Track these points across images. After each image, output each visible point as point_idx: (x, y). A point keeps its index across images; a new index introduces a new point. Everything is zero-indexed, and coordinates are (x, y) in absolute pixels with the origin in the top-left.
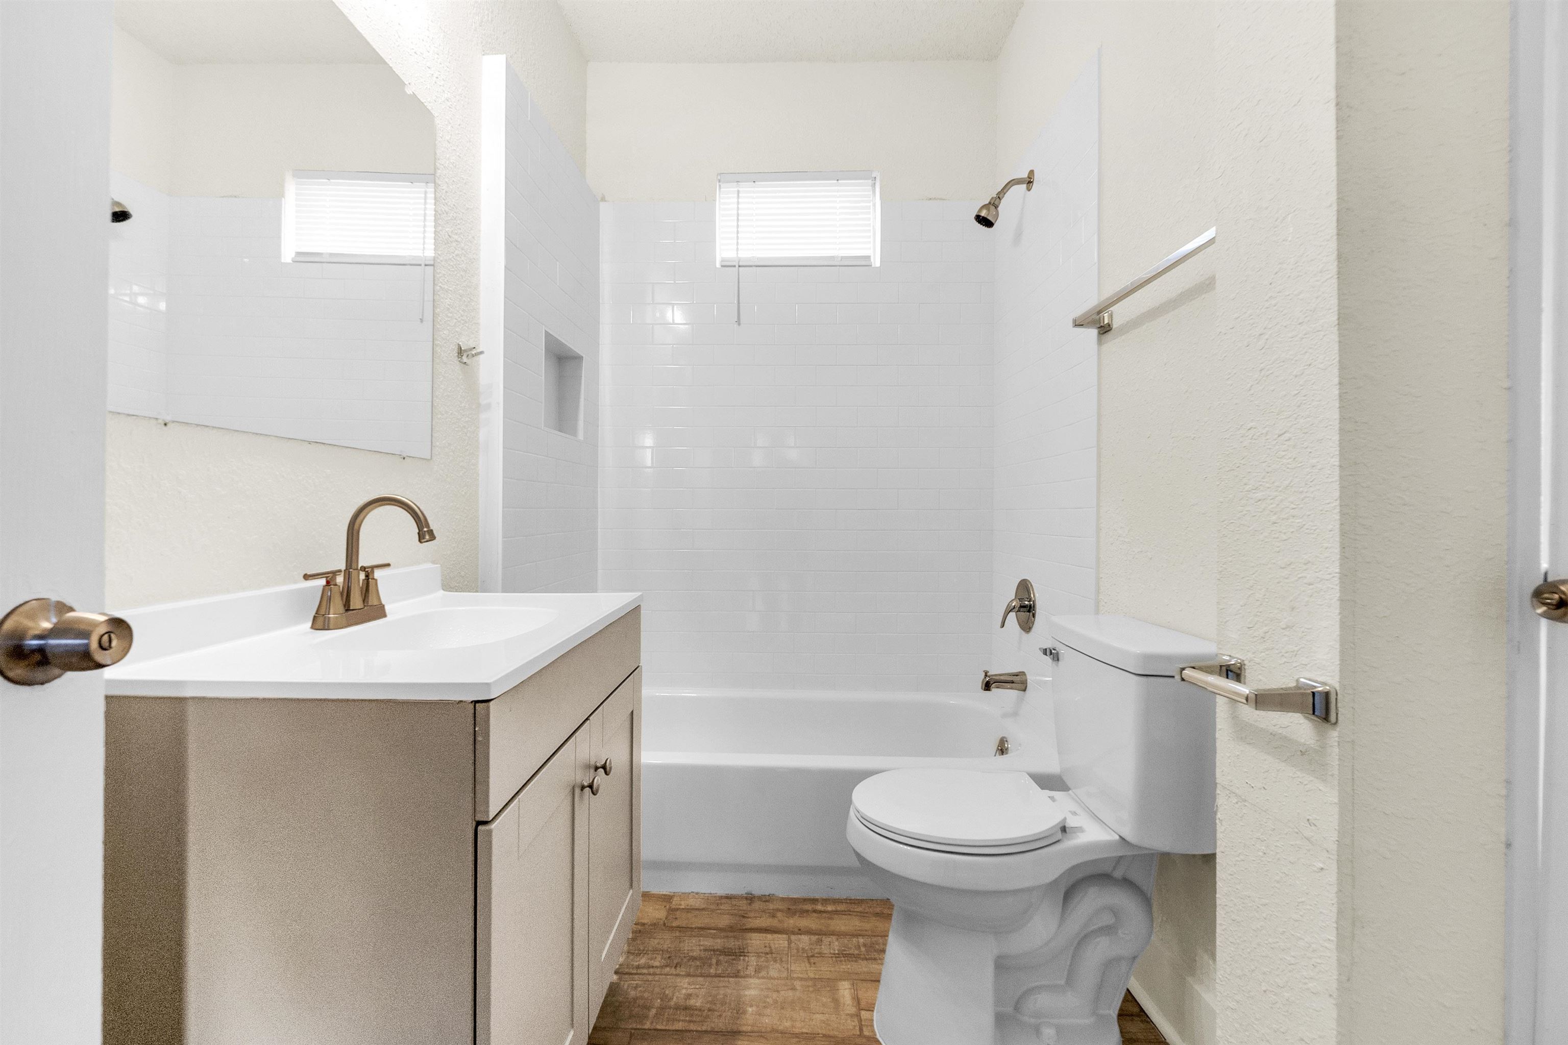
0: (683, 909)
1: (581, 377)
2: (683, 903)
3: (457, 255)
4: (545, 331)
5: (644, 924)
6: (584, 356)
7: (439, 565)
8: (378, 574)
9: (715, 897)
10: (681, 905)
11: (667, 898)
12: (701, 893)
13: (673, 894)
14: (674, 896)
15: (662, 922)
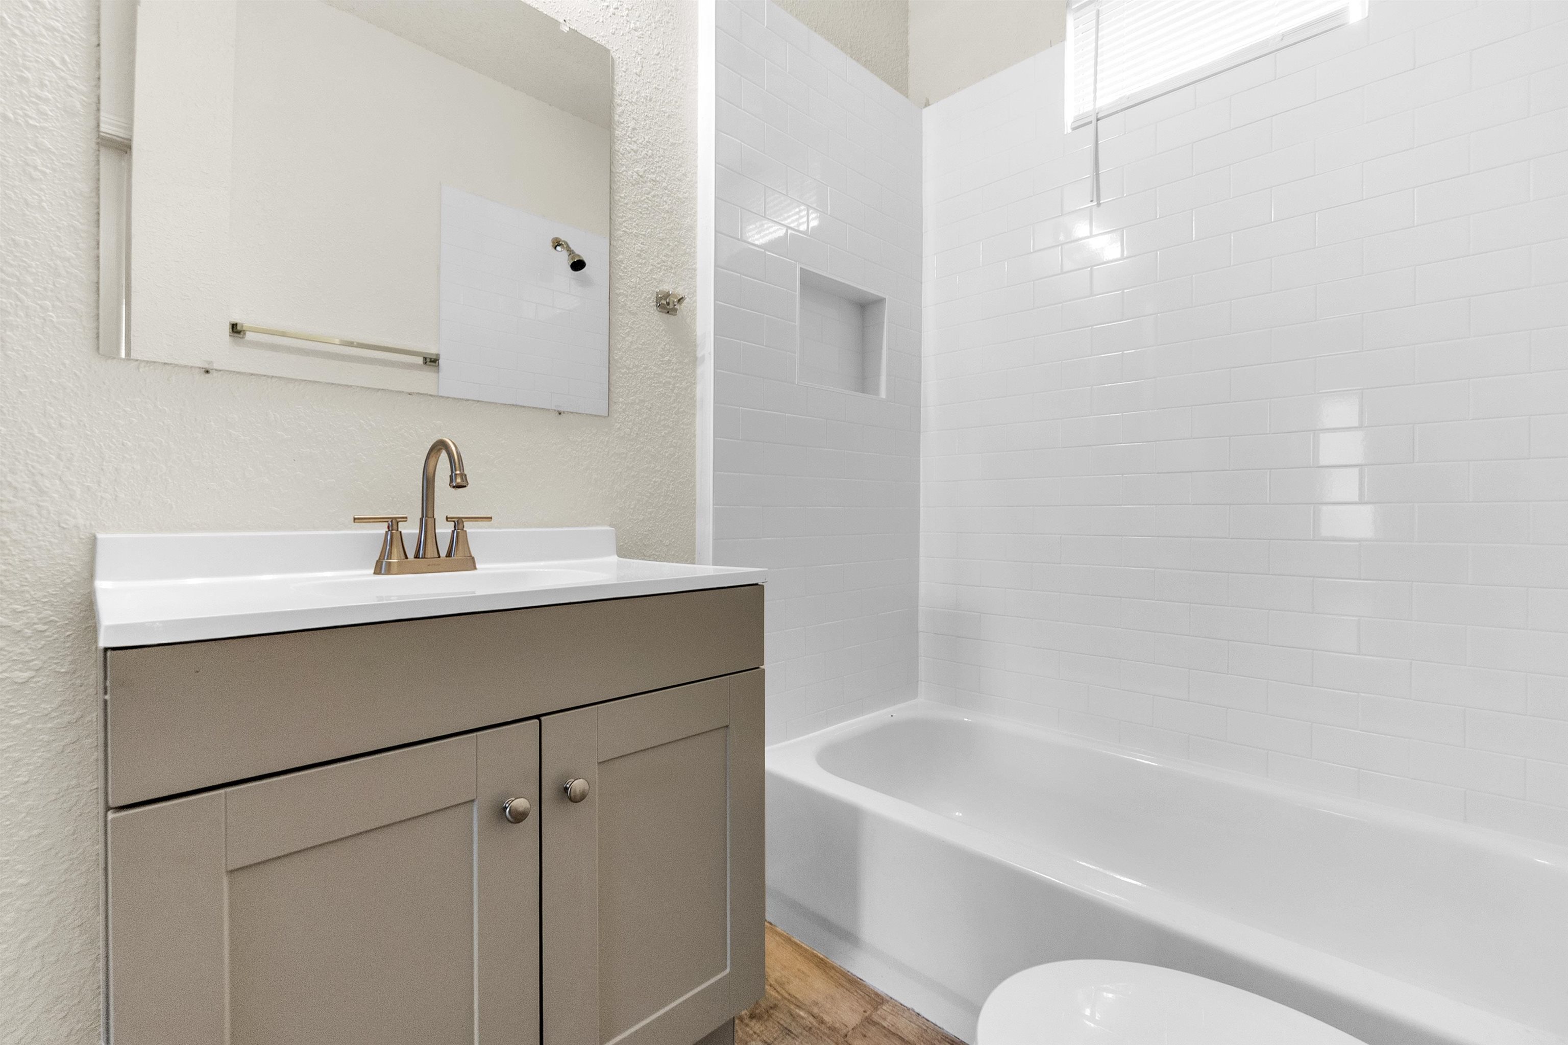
0: (884, 1027)
1: (884, 322)
2: (889, 1018)
3: (654, 196)
4: (801, 268)
5: (822, 1022)
6: (887, 297)
7: (614, 529)
8: (470, 528)
9: (938, 1033)
10: (885, 1019)
11: (877, 1000)
12: (923, 1017)
13: (888, 999)
14: (887, 1001)
15: (845, 1031)
